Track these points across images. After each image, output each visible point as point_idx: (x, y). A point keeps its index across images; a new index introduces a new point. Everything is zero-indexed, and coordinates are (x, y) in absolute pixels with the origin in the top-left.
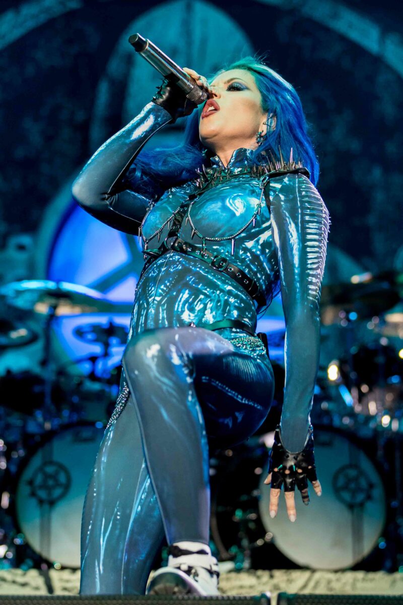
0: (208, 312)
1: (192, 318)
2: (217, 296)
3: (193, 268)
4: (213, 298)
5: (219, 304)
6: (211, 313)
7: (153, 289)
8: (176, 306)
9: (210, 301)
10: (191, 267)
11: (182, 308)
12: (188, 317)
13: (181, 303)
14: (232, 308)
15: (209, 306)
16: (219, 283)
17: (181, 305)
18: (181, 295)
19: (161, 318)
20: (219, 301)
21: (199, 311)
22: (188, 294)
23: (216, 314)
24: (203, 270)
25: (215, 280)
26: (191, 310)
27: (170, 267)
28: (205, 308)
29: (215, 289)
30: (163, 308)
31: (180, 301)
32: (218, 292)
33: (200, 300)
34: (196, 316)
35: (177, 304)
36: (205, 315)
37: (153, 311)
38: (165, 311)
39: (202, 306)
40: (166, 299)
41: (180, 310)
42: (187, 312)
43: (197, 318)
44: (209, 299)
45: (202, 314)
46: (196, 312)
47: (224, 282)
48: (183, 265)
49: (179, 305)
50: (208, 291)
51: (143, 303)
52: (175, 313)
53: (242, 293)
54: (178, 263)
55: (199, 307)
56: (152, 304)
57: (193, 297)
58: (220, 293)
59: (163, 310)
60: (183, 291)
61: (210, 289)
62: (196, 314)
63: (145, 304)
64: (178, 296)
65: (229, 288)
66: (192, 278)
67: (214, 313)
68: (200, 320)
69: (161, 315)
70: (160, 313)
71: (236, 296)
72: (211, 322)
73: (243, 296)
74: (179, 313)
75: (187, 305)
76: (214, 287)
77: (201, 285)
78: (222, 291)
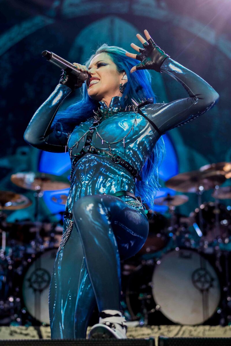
0: (113, 186)
1: (104, 191)
2: (117, 178)
3: (103, 163)
4: (115, 179)
5: (118, 182)
6: (115, 187)
7: (84, 177)
8: (97, 186)
9: (114, 180)
10: (102, 162)
11: (99, 186)
12: (102, 190)
13: (99, 184)
14: (125, 184)
15: (113, 183)
16: (117, 171)
17: (99, 185)
18: (99, 179)
19: (88, 192)
20: (118, 180)
21: (108, 187)
22: (102, 178)
23: (117, 187)
24: (108, 164)
25: (115, 169)
26: (104, 186)
27: (91, 163)
28: (111, 185)
29: (115, 175)
30: (90, 187)
31: (98, 183)
32: (117, 176)
33: (109, 181)
34: (107, 189)
35: (97, 184)
36: (111, 188)
37: (84, 189)
38: (91, 189)
39: (110, 184)
40: (91, 182)
41: (98, 187)
42: (102, 188)
43: (107, 191)
44: (113, 180)
45: (110, 188)
46: (107, 187)
47: (119, 170)
48: (97, 161)
49: (98, 185)
50: (112, 176)
51: (78, 185)
52: (96, 189)
53: (129, 176)
54: (94, 160)
55: (108, 184)
56: (84, 185)
57: (105, 180)
58: (118, 176)
59: (90, 188)
60: (100, 177)
61: (113, 175)
62: (107, 188)
63: (80, 185)
64: (97, 180)
65: (122, 173)
66: (103, 169)
67: (116, 187)
68: (109, 191)
69: (88, 191)
70: (88, 190)
71: (126, 178)
72: (115, 192)
73: (129, 177)
74: (98, 189)
75: (102, 184)
76: (115, 173)
77: (108, 173)
78: (119, 175)
